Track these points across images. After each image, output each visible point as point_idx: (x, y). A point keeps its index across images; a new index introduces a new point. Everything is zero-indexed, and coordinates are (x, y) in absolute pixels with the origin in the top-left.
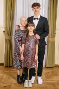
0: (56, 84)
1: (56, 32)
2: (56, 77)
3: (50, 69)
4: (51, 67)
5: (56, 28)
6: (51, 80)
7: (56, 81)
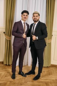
0: (49, 83)
1: (52, 34)
2: (50, 76)
3: (46, 68)
4: (47, 67)
5: (53, 31)
6: (45, 78)
7: (50, 80)
